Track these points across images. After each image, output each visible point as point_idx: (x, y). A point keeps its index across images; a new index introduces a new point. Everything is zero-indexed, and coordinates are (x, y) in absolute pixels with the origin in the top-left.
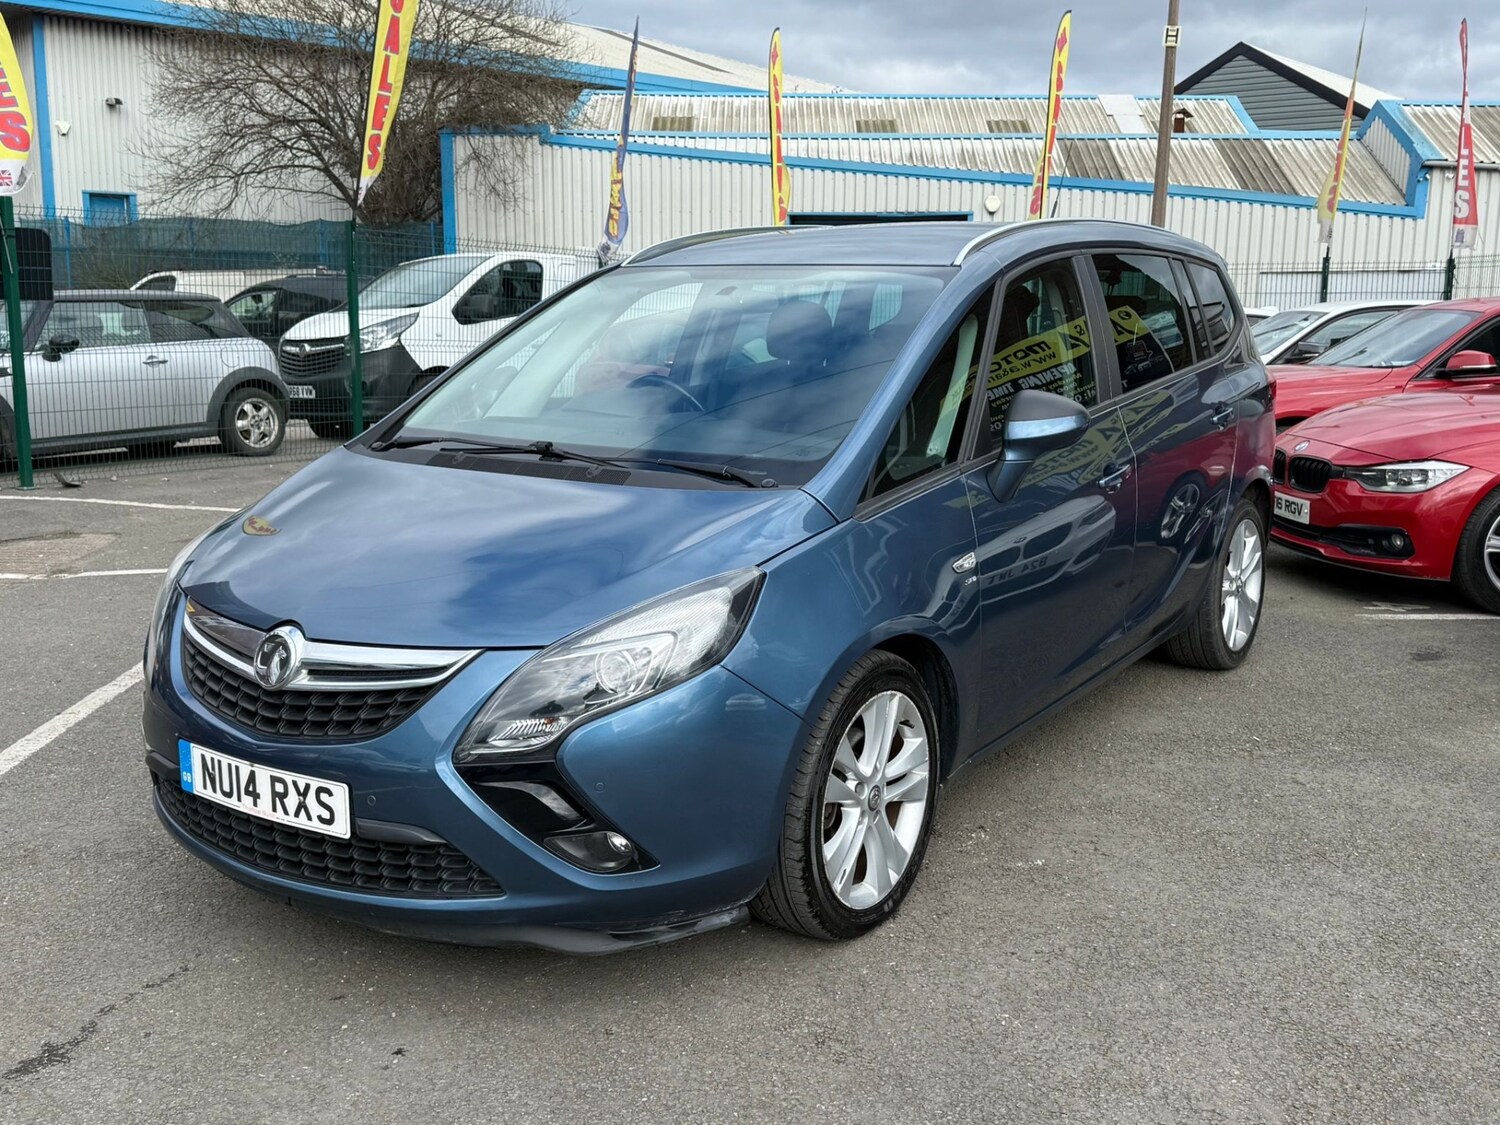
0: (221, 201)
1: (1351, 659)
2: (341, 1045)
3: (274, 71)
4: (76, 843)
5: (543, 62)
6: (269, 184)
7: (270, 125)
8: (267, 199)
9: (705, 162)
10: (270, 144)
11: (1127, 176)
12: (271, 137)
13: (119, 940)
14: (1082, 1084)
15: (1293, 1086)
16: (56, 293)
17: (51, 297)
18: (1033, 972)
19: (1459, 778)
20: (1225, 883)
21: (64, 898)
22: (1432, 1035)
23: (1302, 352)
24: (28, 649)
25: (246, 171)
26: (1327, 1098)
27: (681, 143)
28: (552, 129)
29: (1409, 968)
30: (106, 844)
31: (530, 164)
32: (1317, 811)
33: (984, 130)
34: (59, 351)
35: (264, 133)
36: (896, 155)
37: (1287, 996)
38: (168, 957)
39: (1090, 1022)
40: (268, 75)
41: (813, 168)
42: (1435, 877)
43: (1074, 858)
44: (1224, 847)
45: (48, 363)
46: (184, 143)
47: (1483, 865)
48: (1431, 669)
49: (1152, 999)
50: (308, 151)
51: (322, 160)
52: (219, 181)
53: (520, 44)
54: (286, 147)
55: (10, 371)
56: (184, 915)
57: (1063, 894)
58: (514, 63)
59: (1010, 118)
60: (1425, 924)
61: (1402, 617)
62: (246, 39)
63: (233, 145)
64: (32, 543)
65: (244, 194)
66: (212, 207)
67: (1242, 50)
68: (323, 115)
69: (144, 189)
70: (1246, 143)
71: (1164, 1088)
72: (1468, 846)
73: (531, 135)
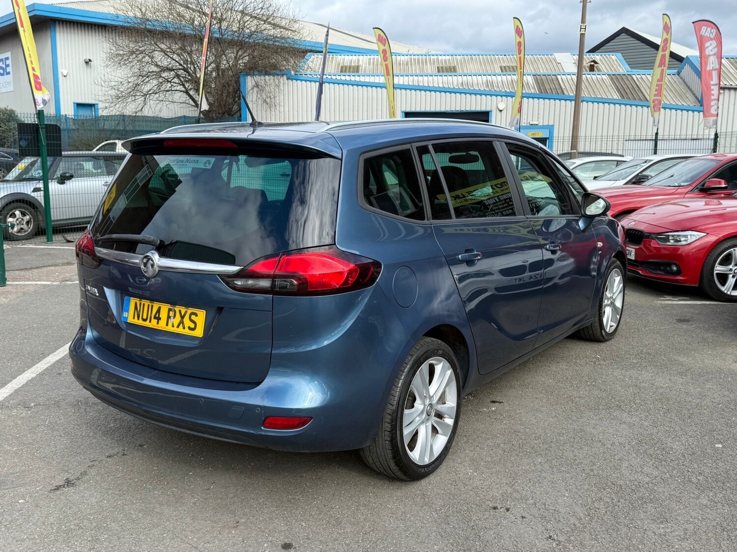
0: (138, 107)
1: (648, 322)
2: (189, 480)
3: (163, 46)
4: (76, 398)
5: (289, 40)
6: (160, 99)
7: (161, 71)
8: (159, 106)
9: (364, 87)
10: (161, 80)
11: (566, 93)
12: (161, 77)
13: (95, 438)
14: (500, 499)
15: (591, 500)
16: (63, 153)
17: (61, 155)
18: (485, 454)
19: (687, 374)
20: (574, 418)
21: (71, 421)
22: (654, 481)
23: (640, 179)
24: (53, 315)
25: (149, 93)
26: (604, 505)
27: (353, 78)
28: (293, 73)
29: (650, 454)
30: (89, 399)
31: (282, 89)
32: (620, 388)
33: (498, 71)
34: (65, 179)
35: (158, 75)
36: (455, 83)
37: (594, 464)
38: (116, 445)
39: (507, 474)
40: (159, 48)
41: (415, 90)
42: (669, 416)
43: (509, 407)
44: (576, 403)
45: (59, 185)
46: (121, 80)
47: (691, 412)
48: (685, 326)
49: (535, 465)
50: (179, 83)
51: (185, 88)
52: (137, 97)
53: (277, 32)
54: (168, 81)
55: (42, 189)
56: (123, 428)
57: (502, 422)
58: (275, 41)
59: (511, 64)
60: (660, 436)
61: (676, 302)
62: (150, 31)
63: (143, 81)
64: (53, 268)
65: (149, 104)
66: (134, 110)
67: (624, 31)
68: (186, 67)
69: (102, 101)
70: (624, 77)
71: (535, 500)
72: (685, 403)
73: (283, 75)
